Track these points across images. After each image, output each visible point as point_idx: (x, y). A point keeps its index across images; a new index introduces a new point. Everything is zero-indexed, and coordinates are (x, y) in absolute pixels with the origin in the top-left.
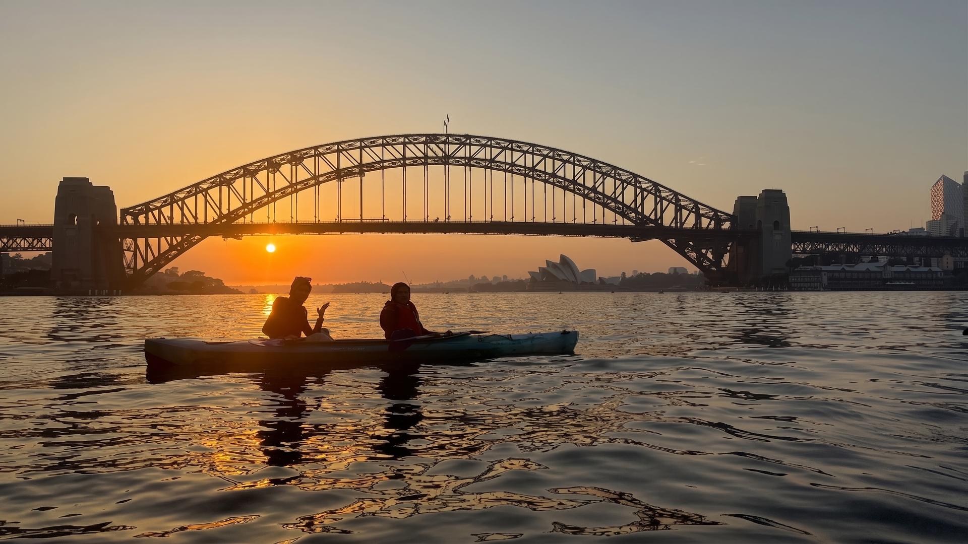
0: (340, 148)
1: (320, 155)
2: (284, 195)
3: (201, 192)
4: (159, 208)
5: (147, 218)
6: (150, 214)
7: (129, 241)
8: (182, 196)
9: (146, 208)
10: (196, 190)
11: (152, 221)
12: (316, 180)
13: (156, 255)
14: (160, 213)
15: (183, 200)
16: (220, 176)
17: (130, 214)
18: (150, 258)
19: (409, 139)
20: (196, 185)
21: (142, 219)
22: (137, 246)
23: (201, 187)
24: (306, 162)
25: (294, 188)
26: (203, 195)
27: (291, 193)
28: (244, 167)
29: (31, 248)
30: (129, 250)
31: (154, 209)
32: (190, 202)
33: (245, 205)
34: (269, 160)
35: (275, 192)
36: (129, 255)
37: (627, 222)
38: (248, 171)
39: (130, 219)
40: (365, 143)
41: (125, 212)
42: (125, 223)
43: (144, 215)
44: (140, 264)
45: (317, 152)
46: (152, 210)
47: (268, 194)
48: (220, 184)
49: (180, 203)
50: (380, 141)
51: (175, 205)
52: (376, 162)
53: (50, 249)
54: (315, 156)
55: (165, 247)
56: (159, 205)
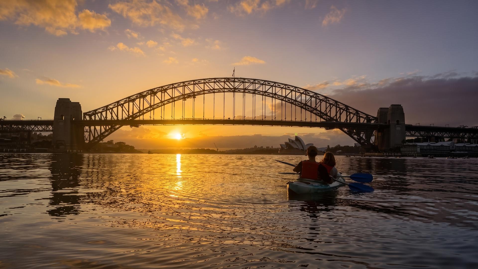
0: (184, 84)
1: (175, 88)
2: (158, 107)
3: (120, 105)
4: (101, 113)
5: (95, 117)
6: (96, 115)
7: (87, 128)
8: (111, 107)
9: (95, 112)
10: (118, 104)
11: (97, 118)
12: (173, 99)
13: (99, 134)
14: (101, 114)
15: (112, 109)
16: (129, 98)
17: (88, 115)
18: (96, 135)
19: (216, 80)
20: (118, 102)
21: (93, 117)
22: (90, 131)
23: (121, 103)
24: (168, 91)
25: (163, 103)
26: (121, 106)
27: (161, 106)
28: (140, 94)
29: (44, 130)
30: (87, 132)
31: (98, 113)
32: (115, 110)
33: (140, 111)
34: (151, 90)
35: (154, 105)
36: (87, 134)
37: (323, 120)
38: (141, 96)
39: (88, 118)
40: (195, 82)
41: (85, 114)
42: (85, 119)
43: (94, 116)
44: (92, 138)
45: (173, 86)
46: (97, 113)
47: (151, 106)
48: (129, 102)
49: (111, 110)
50: (203, 81)
51: (108, 111)
52: (201, 91)
53: (52, 131)
54: (172, 88)
55: (103, 130)
56: (100, 111)
